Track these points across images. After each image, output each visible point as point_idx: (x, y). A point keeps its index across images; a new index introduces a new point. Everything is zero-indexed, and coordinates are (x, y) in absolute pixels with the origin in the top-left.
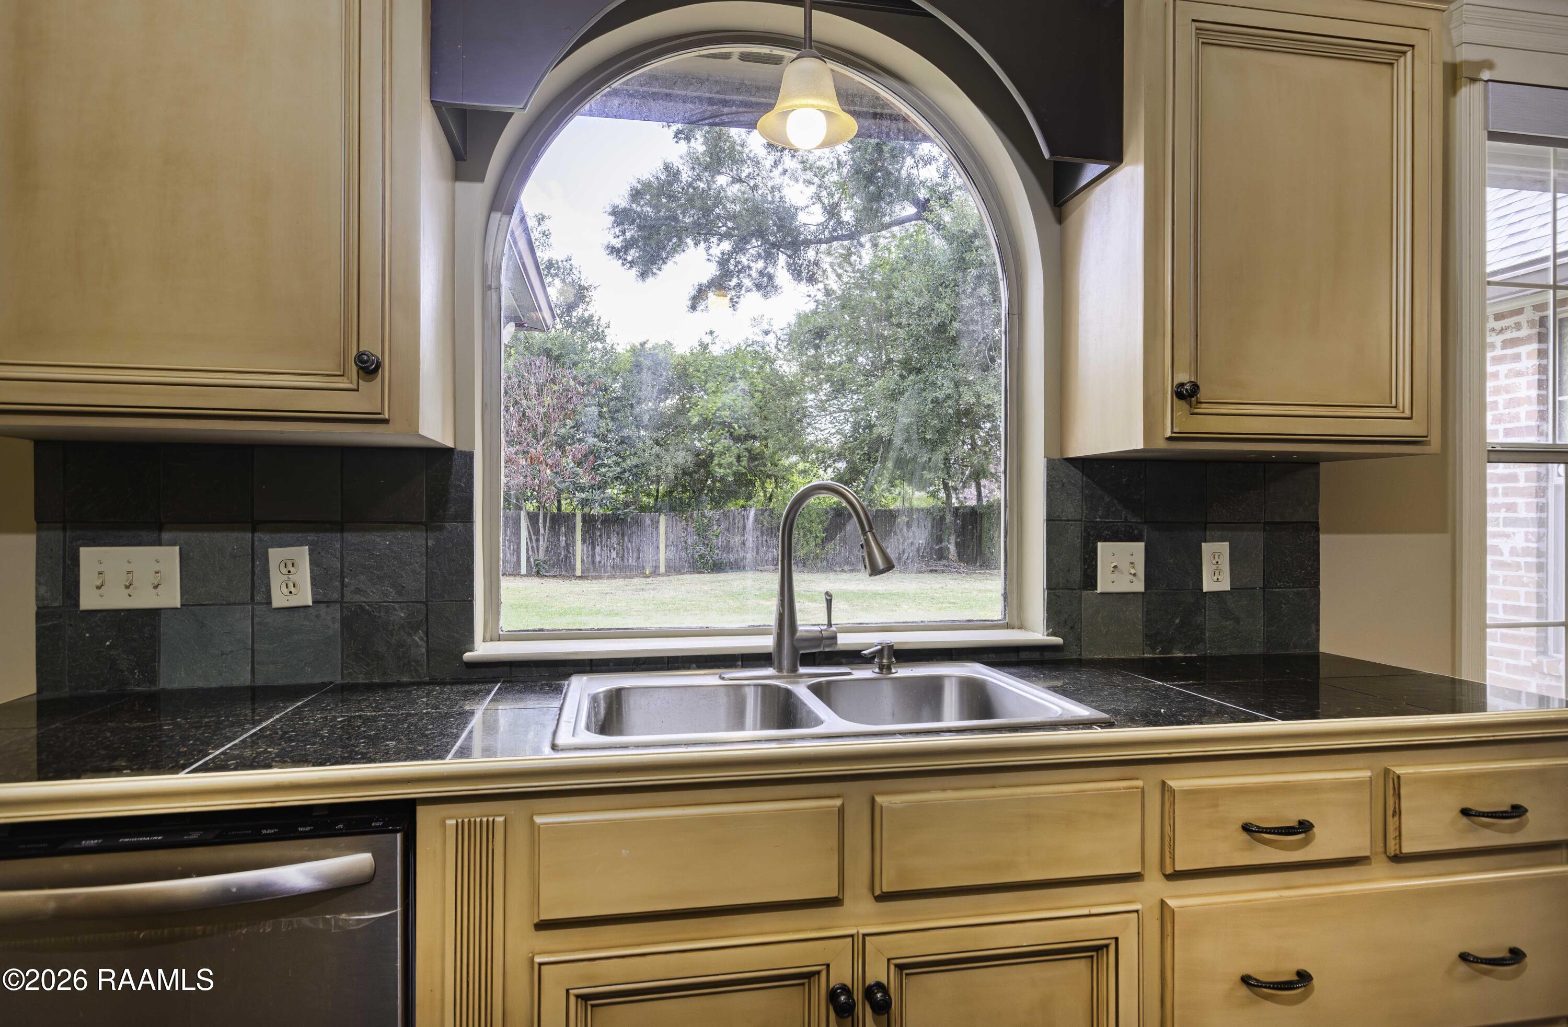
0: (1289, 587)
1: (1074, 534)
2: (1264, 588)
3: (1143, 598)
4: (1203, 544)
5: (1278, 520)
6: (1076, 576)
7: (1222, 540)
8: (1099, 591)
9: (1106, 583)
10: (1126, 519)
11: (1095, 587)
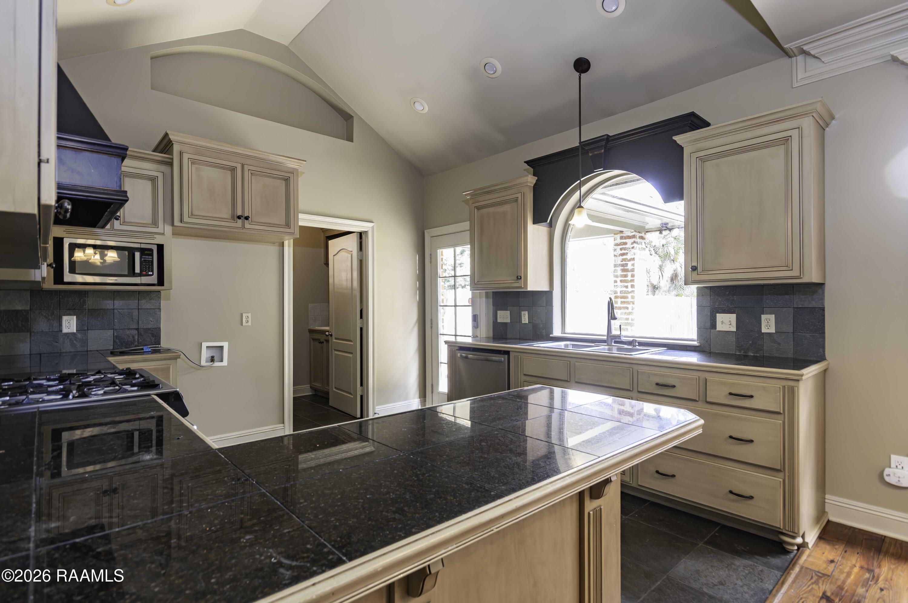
0: (807, 333)
1: (707, 311)
2: (793, 333)
3: (736, 333)
4: (762, 315)
5: (801, 306)
6: (708, 325)
7: (771, 313)
8: (717, 330)
9: (720, 327)
10: (728, 305)
11: (716, 329)
